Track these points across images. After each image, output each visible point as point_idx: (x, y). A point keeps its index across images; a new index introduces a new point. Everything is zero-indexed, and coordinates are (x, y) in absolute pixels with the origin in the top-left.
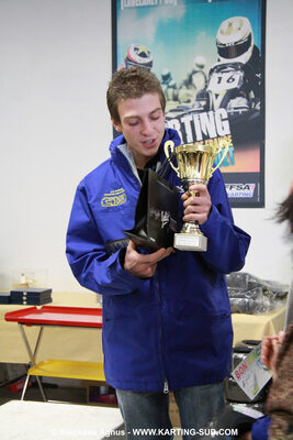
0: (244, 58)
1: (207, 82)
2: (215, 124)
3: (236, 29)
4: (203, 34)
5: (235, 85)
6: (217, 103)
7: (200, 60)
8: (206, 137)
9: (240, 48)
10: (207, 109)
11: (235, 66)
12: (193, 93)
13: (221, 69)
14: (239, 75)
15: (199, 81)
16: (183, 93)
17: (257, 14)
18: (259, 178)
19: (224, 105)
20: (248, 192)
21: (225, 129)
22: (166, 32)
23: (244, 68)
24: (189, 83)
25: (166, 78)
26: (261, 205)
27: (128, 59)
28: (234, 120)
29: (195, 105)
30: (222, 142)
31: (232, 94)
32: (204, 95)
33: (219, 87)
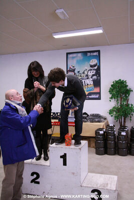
0: (96, 68)
1: (88, 73)
2: (89, 82)
3: (94, 62)
4: (87, 63)
5: (94, 73)
6: (90, 77)
7: (86, 68)
8: (88, 85)
9: (95, 66)
10: (88, 78)
11: (94, 69)
12: (85, 75)
13: (91, 70)
14: (95, 71)
15: (86, 73)
16: (82, 75)
17: (98, 58)
18: (99, 93)
19: (91, 78)
20: (97, 96)
21: (92, 83)
22: (78, 62)
23: (96, 70)
24: (84, 73)
25: (79, 72)
26: (100, 99)
27: (70, 68)
28: (94, 81)
29: (85, 77)
30: (91, 86)
31: (93, 75)
32: (87, 75)
33: (90, 74)
